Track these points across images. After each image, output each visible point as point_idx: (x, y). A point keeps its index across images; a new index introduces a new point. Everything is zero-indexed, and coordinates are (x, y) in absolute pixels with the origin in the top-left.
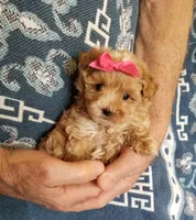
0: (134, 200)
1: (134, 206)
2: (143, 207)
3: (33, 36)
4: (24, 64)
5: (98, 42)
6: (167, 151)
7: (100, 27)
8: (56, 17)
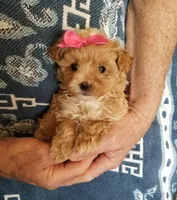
3: (7, 36)
5: (78, 26)
6: (164, 114)
7: (78, 8)
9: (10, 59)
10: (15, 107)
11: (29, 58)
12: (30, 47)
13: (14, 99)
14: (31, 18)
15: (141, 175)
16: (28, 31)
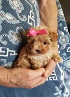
0: (50, 77)
1: (50, 80)
2: (54, 79)
4: (8, 34)
5: (32, 23)
8: (18, 15)
11: (17, 32)
14: (19, 17)
15: (57, 79)
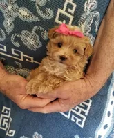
2: (77, 123)
4: (21, 34)
9: (24, 32)
10: (22, 60)
11: (34, 33)
12: (35, 27)
13: (22, 54)
14: (39, 12)
15: (82, 126)
16: (36, 19)
